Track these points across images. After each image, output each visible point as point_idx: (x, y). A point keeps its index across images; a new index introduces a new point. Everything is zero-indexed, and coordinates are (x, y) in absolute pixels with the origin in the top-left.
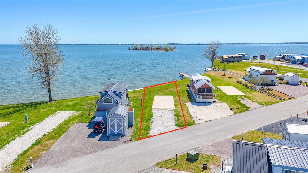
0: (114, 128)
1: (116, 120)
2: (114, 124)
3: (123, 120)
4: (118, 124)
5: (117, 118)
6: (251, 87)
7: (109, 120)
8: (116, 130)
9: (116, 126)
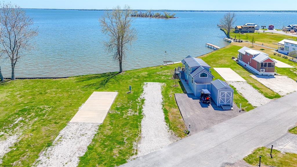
0: (224, 99)
1: (226, 92)
2: (224, 96)
3: (232, 93)
4: (227, 96)
5: (227, 91)
6: (291, 60)
7: (220, 93)
8: (225, 101)
9: (225, 98)
